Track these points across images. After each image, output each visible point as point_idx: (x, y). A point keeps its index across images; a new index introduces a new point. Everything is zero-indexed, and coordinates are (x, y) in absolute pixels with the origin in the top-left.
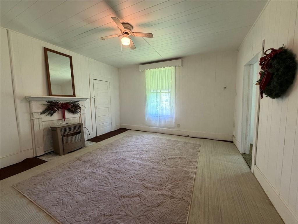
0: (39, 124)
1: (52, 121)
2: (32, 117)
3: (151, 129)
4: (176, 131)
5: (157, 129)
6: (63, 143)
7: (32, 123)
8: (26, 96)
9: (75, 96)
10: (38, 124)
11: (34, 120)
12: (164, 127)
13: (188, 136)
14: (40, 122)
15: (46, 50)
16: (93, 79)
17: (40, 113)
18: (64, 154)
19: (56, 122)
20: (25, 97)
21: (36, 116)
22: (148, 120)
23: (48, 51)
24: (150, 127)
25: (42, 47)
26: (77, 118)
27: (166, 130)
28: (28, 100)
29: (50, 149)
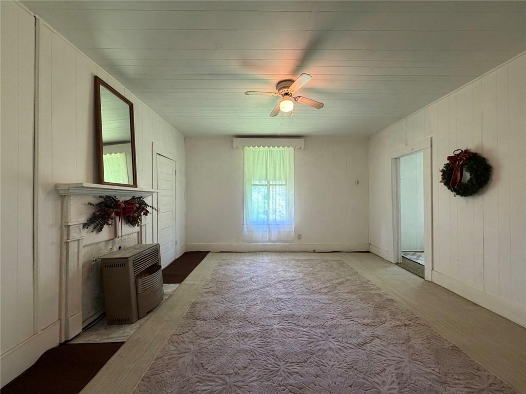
0: (78, 252)
1: (97, 243)
2: (65, 238)
3: (253, 246)
4: (296, 245)
5: (264, 245)
6: (137, 294)
7: (64, 253)
8: (56, 183)
9: (136, 187)
10: (76, 254)
11: (70, 244)
12: (276, 242)
13: (314, 252)
14: (81, 246)
15: (97, 82)
16: (157, 154)
17: (82, 226)
18: (139, 319)
19: (102, 245)
20: (56, 186)
21: (75, 234)
22: (248, 231)
23: (101, 86)
24: (251, 243)
25: (92, 74)
26: (134, 234)
27: (279, 245)
28: (62, 194)
29: (91, 314)
